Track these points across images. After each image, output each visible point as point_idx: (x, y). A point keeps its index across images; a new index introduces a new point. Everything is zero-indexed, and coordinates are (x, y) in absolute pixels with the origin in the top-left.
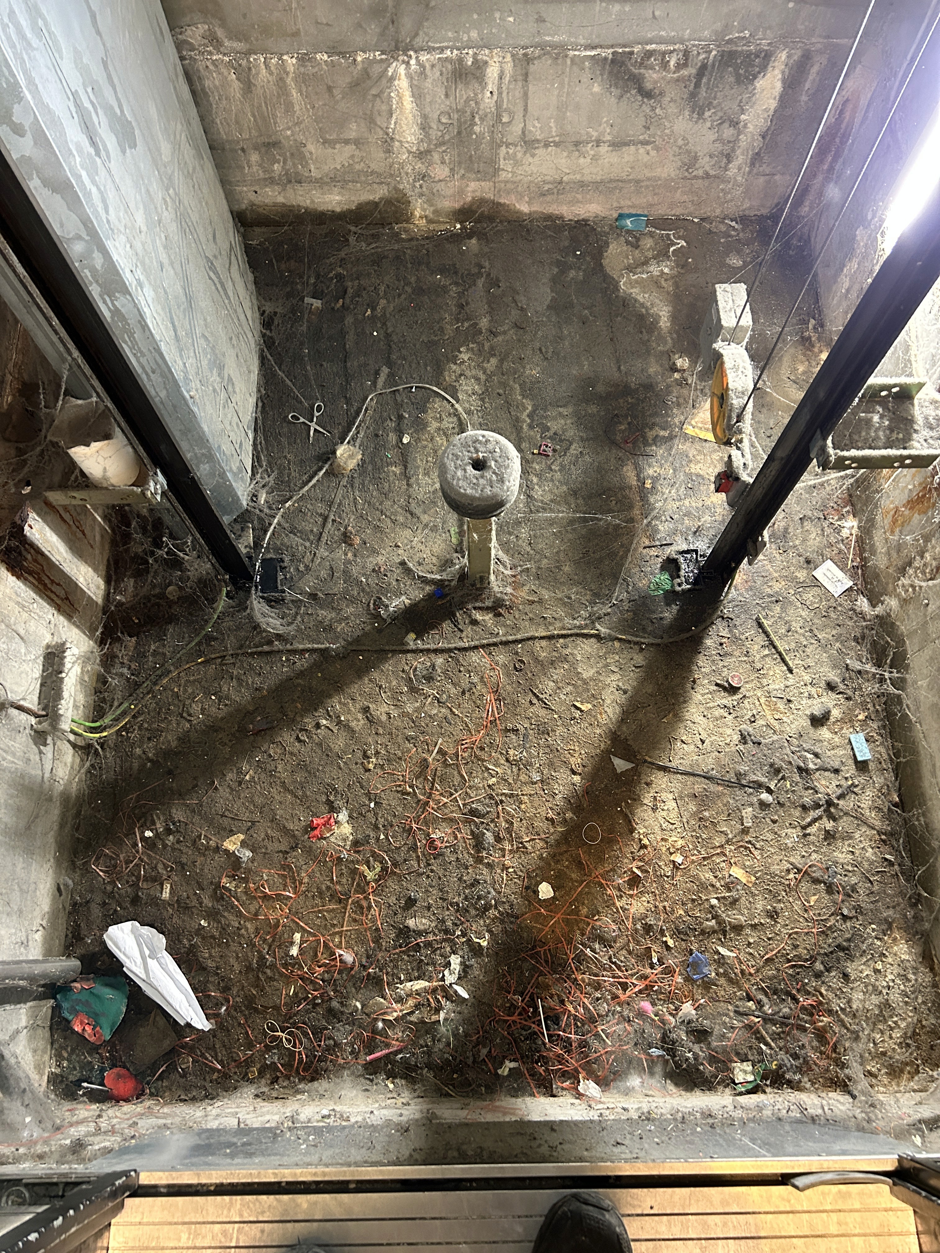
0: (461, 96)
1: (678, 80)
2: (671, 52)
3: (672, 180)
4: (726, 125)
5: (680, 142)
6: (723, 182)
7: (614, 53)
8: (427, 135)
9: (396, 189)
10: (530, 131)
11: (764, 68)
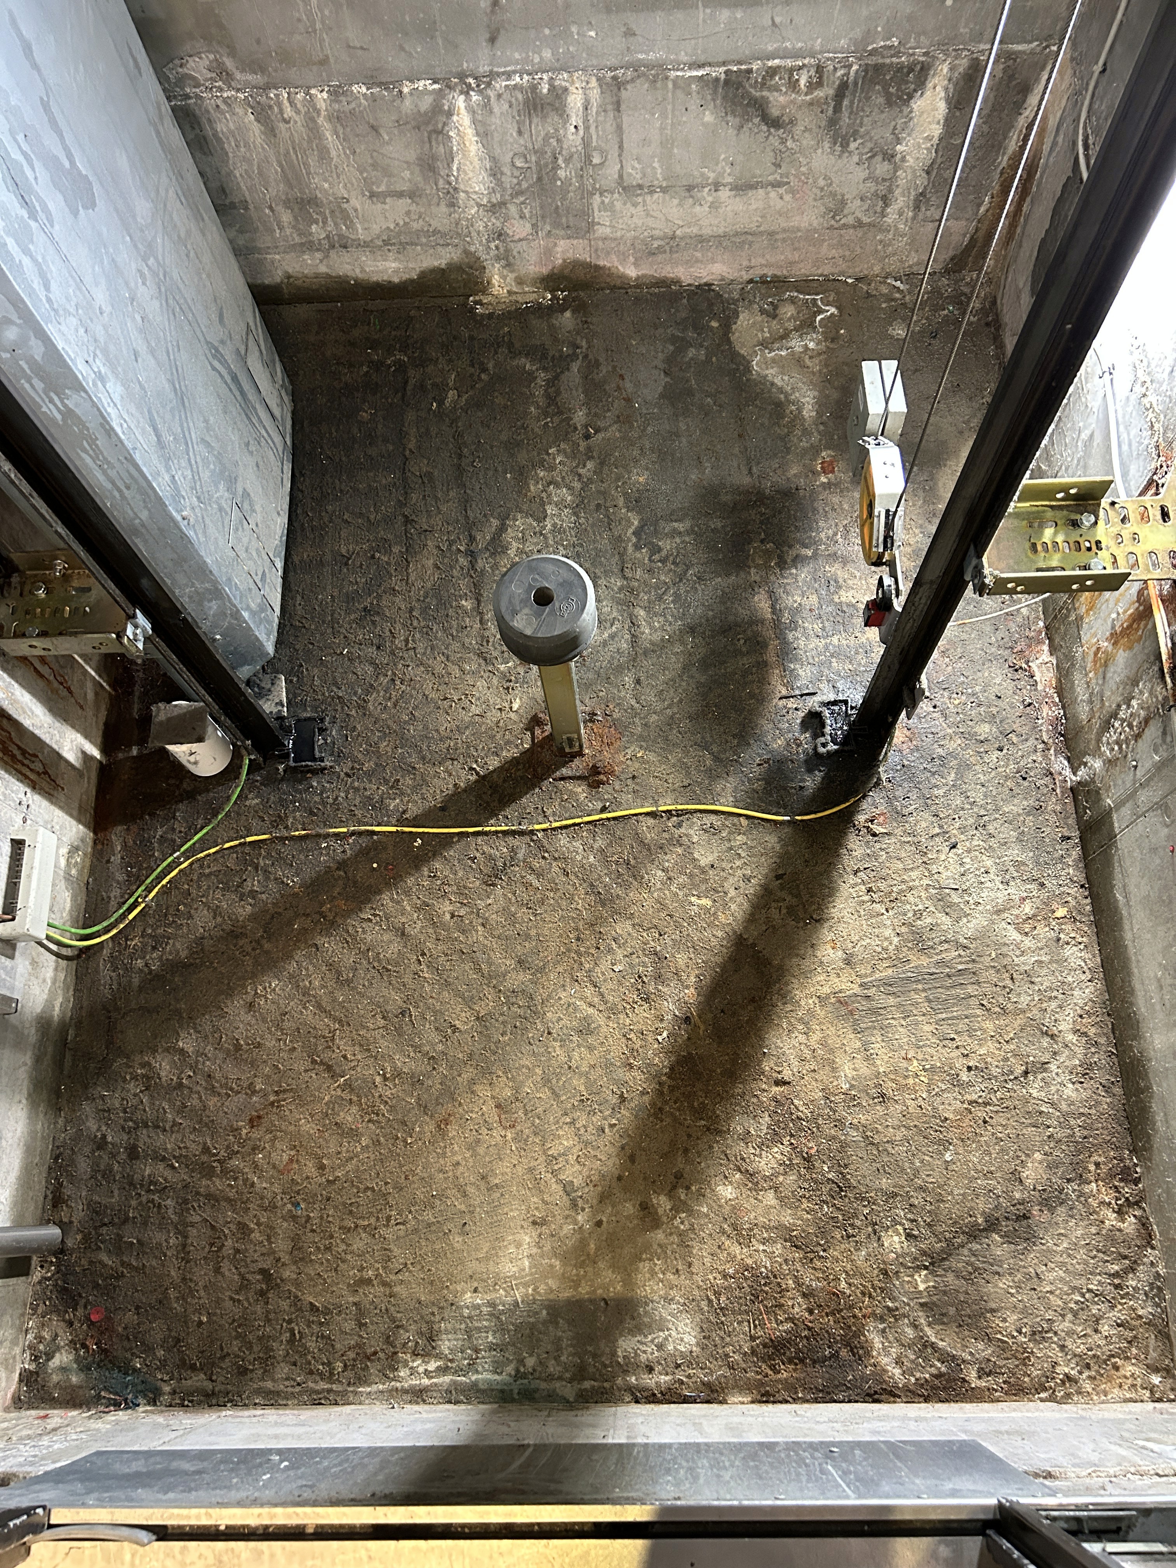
0: (538, 132)
1: (811, 104)
2: (800, 68)
3: (815, 231)
4: (879, 158)
5: (821, 182)
6: (881, 230)
7: (726, 72)
8: (500, 183)
9: (466, 252)
10: (630, 175)
11: (921, 84)
